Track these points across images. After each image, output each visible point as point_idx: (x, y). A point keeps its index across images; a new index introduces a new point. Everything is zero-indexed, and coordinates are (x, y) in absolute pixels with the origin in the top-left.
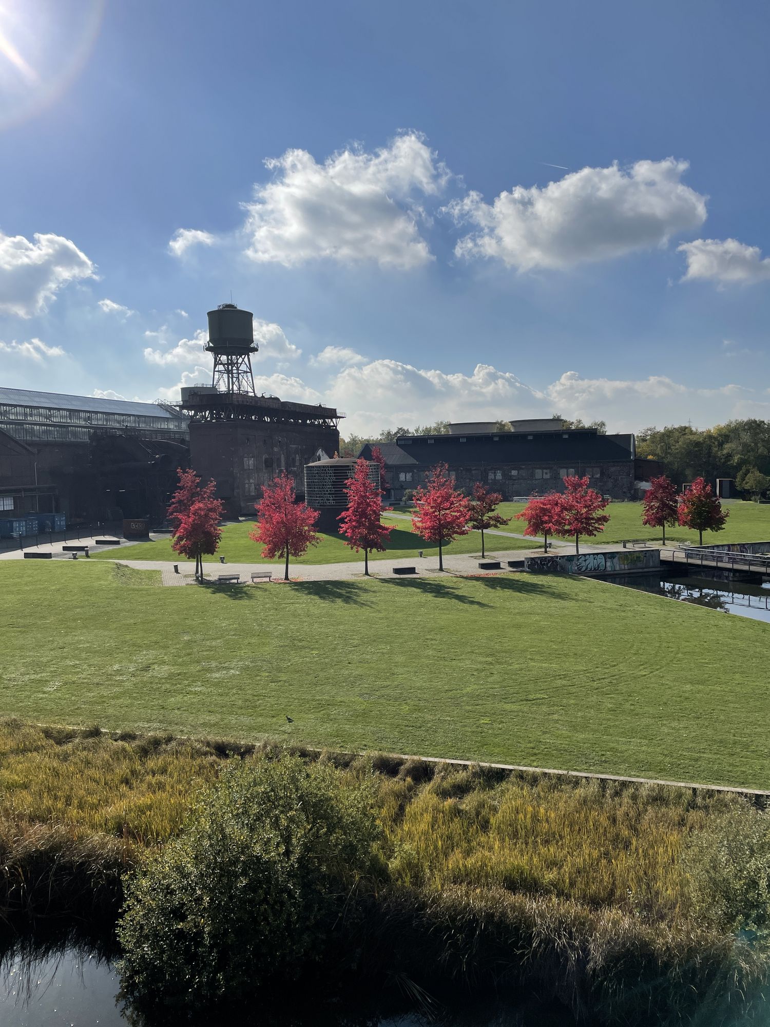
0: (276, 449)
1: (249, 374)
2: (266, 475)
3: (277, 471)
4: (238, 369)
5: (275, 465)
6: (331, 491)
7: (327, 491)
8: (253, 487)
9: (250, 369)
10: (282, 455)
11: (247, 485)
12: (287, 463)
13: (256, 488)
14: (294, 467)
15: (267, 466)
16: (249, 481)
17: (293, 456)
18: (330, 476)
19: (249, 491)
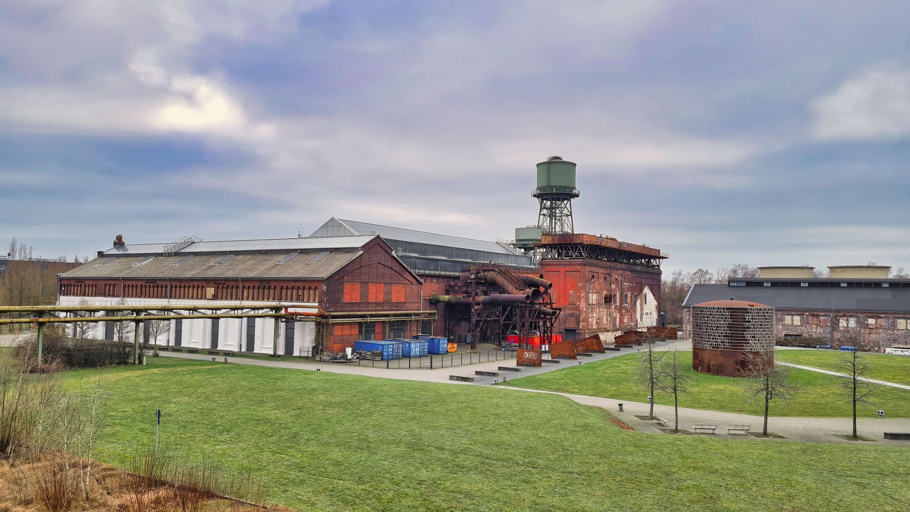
0: (613, 286)
1: (570, 217)
2: (605, 310)
3: (613, 307)
4: (561, 212)
5: (612, 303)
6: (726, 333)
7: (722, 333)
8: (595, 321)
9: (571, 213)
10: (618, 292)
11: (590, 320)
12: (621, 300)
13: (597, 323)
14: (626, 303)
15: (606, 302)
16: (592, 315)
17: (626, 293)
18: (726, 318)
19: (592, 325)
